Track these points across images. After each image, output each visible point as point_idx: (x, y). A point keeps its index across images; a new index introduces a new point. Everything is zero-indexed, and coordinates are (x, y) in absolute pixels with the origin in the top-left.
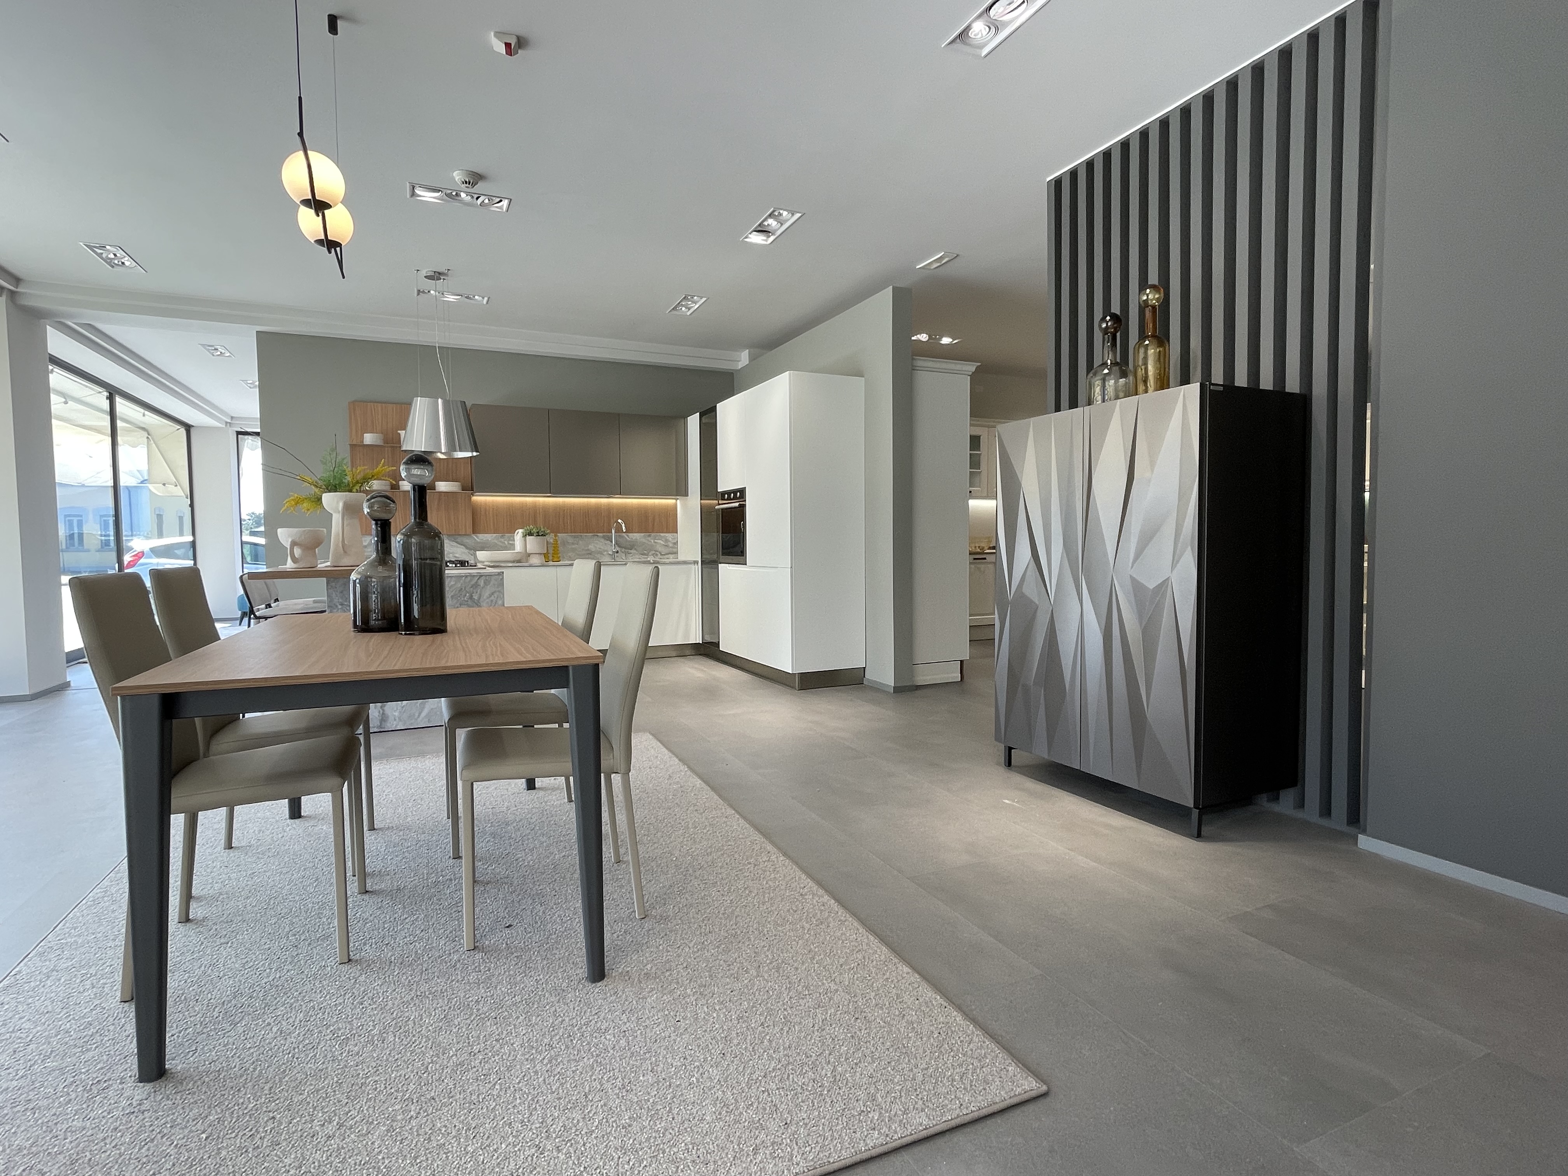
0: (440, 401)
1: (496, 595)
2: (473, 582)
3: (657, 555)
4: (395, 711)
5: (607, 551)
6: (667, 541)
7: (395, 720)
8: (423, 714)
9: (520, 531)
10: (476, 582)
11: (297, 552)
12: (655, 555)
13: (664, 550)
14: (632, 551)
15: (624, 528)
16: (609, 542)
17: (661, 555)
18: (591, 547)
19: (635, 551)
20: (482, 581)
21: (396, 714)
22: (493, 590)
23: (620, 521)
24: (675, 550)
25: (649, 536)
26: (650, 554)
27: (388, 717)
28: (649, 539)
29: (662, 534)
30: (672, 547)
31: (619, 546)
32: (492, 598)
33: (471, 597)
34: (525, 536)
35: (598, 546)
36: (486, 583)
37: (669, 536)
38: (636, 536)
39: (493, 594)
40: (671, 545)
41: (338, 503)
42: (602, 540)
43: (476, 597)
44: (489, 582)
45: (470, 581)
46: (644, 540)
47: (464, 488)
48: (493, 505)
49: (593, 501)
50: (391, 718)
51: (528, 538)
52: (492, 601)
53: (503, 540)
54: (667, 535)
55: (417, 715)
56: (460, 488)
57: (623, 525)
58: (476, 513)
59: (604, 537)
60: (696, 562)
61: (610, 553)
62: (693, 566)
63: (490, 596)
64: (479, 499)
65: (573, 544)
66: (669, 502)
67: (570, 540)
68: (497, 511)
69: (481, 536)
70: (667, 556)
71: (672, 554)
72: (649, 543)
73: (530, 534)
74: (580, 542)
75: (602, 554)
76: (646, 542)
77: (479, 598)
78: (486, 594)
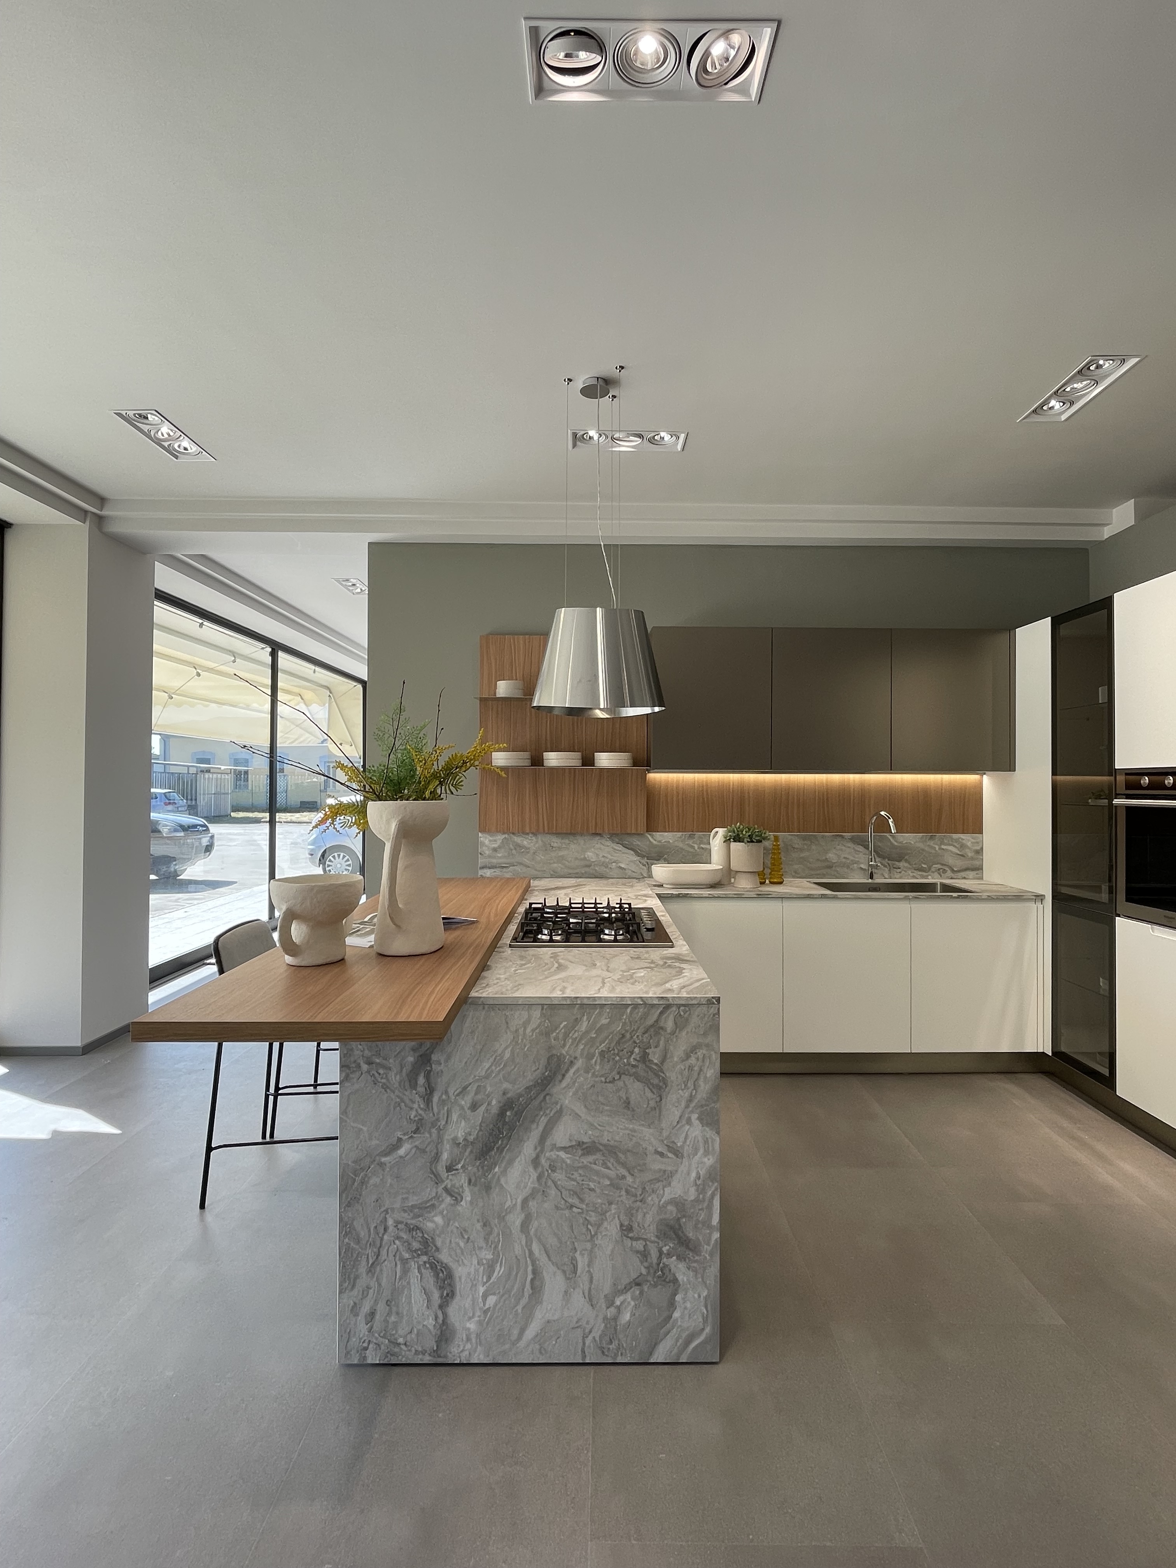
0: (599, 611)
1: (700, 1053)
2: (650, 1021)
3: (945, 871)
4: (470, 1318)
5: (857, 863)
6: (963, 846)
7: (468, 1339)
8: (530, 1333)
9: (721, 831)
10: (657, 1021)
11: (297, 931)
12: (941, 872)
13: (958, 863)
14: (902, 864)
15: (891, 823)
16: (861, 848)
17: (953, 871)
18: (831, 856)
19: (906, 865)
20: (671, 1017)
21: (472, 1326)
22: (695, 1041)
23: (883, 813)
24: (977, 863)
25: (931, 838)
26: (933, 869)
27: (453, 1332)
28: (931, 843)
29: (955, 836)
30: (972, 859)
31: (879, 856)
32: (692, 1060)
33: (644, 1058)
34: (727, 840)
35: (843, 856)
36: (681, 1024)
37: (967, 839)
38: (910, 839)
39: (694, 1049)
40: (970, 855)
41: (388, 822)
42: (850, 845)
43: (655, 1056)
44: (687, 1020)
45: (645, 1016)
46: (921, 845)
47: (635, 763)
48: (677, 787)
49: (836, 778)
50: (461, 1335)
51: (734, 845)
52: (691, 1068)
53: (690, 842)
54: (962, 836)
55: (515, 1332)
56: (631, 761)
57: (891, 821)
58: (652, 797)
59: (853, 840)
60: (1040, 898)
61: (862, 866)
62: (1032, 905)
63: (688, 1057)
64: (657, 777)
65: (801, 850)
66: (970, 778)
67: (797, 843)
68: (683, 795)
69: (658, 835)
70: (963, 874)
71: (973, 870)
72: (933, 851)
73: (738, 839)
74: (814, 847)
75: (848, 867)
76: (926, 849)
77: (663, 1061)
78: (678, 1050)
